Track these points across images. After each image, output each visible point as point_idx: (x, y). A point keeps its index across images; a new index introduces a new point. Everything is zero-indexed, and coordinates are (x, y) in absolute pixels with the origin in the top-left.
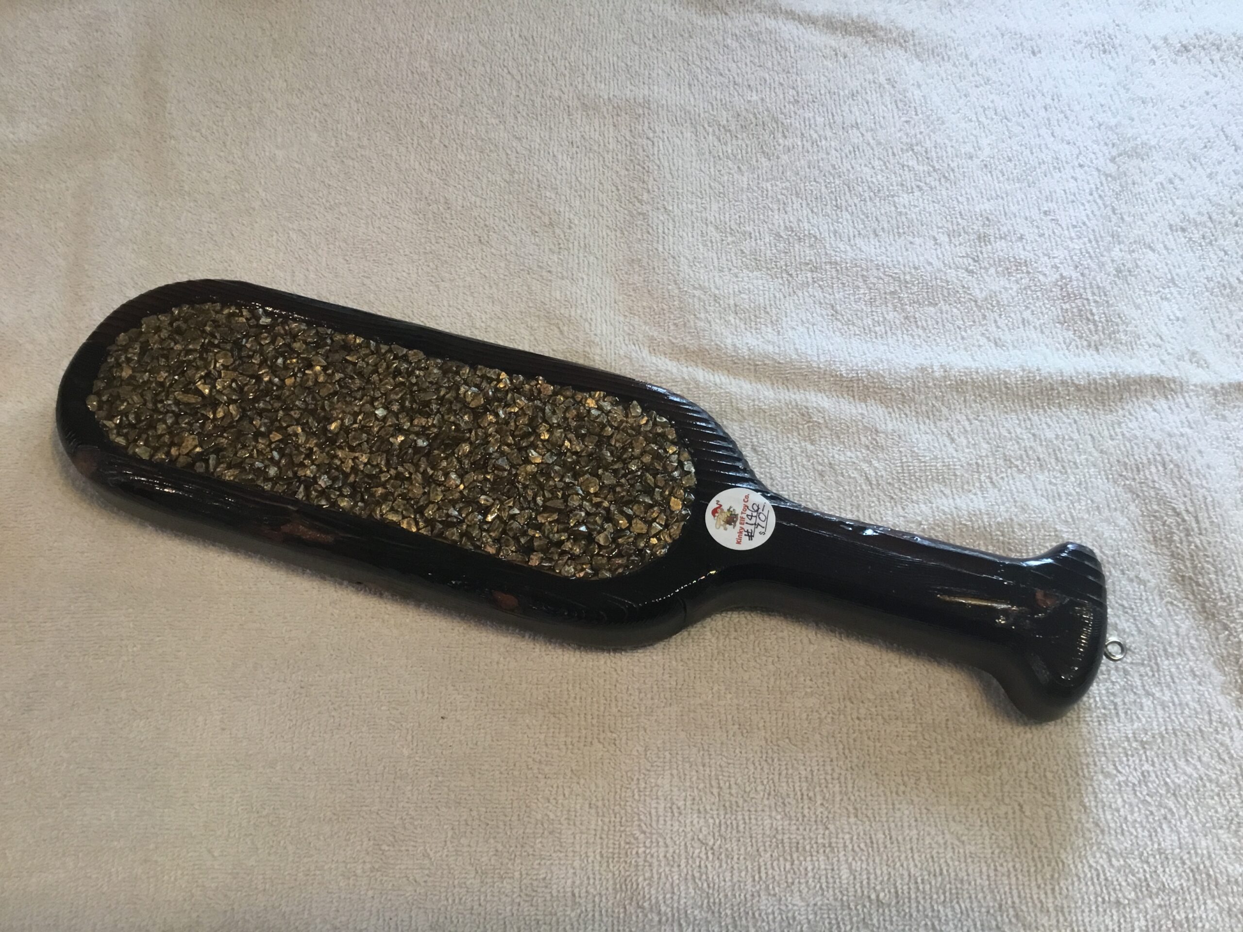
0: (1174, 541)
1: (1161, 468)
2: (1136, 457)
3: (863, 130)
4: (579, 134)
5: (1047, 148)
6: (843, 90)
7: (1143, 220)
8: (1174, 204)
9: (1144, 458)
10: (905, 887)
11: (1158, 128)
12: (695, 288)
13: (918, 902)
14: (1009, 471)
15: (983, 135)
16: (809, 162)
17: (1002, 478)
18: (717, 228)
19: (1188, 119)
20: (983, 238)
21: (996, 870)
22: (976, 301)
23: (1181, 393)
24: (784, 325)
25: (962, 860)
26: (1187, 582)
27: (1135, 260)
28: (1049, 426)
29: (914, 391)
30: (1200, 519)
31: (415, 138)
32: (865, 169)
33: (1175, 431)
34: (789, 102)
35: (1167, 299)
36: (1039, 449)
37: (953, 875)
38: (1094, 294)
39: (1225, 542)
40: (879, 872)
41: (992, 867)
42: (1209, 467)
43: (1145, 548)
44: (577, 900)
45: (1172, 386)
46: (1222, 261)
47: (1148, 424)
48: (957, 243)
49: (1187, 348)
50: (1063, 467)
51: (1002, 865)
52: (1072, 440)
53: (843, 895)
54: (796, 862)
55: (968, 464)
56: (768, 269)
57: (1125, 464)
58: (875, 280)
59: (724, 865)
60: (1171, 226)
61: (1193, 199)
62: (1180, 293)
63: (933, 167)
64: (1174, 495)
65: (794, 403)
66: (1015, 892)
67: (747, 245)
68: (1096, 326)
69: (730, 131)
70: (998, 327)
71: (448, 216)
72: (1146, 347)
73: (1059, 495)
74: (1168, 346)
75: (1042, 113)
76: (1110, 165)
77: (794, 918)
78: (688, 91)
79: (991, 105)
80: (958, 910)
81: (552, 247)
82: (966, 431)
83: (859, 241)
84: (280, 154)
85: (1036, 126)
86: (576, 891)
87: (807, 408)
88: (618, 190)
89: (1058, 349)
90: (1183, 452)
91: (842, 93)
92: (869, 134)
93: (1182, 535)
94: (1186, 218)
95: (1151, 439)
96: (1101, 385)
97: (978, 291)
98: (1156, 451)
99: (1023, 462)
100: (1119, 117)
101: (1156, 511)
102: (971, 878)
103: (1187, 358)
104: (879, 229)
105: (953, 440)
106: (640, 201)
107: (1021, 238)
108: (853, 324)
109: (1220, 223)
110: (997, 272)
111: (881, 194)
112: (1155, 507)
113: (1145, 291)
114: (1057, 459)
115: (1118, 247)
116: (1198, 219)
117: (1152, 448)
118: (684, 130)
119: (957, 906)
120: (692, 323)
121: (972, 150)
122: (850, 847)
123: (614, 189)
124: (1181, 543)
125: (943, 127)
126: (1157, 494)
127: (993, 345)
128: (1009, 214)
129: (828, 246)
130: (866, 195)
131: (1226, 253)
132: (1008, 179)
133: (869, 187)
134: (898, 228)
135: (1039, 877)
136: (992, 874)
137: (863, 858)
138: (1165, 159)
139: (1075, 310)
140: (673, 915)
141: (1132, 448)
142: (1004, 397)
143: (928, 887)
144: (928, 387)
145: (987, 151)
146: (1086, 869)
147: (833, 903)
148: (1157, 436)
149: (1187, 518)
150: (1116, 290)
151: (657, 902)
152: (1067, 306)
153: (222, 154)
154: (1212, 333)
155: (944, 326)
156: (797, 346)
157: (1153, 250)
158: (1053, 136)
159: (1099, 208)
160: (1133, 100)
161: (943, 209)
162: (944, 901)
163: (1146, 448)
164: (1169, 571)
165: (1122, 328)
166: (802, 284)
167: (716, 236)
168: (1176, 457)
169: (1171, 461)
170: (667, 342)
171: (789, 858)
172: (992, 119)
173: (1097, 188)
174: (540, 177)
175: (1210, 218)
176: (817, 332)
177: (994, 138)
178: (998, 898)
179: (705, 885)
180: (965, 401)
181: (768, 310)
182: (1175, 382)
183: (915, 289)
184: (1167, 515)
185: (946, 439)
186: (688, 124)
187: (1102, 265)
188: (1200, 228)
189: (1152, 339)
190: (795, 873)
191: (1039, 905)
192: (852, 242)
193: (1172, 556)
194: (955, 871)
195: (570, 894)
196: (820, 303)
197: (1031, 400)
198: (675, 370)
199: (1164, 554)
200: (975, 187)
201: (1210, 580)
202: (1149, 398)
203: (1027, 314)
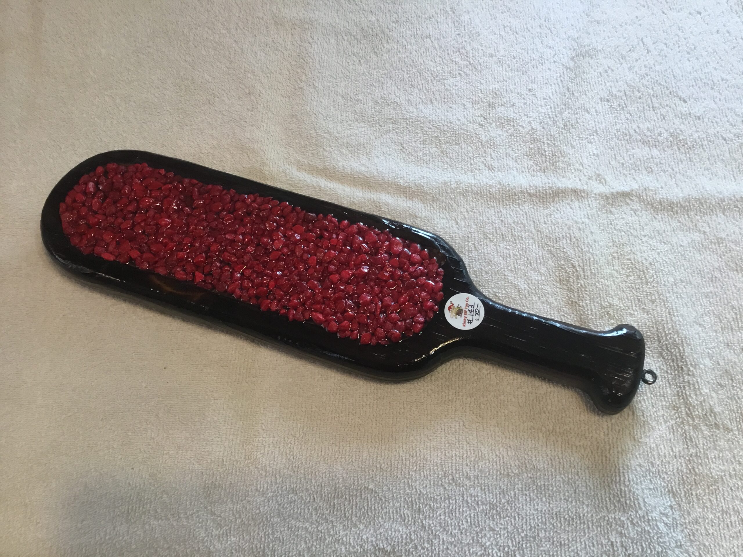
0: (570, 281)
1: (568, 241)
2: (556, 234)
3: (433, 39)
4: (271, 40)
5: (537, 51)
6: (425, 14)
7: (586, 95)
8: (606, 85)
9: (561, 235)
10: (396, 462)
11: (604, 39)
12: (325, 133)
13: (402, 470)
14: (485, 241)
15: (501, 42)
16: (400, 58)
17: (481, 245)
18: (343, 97)
19: (622, 34)
20: (491, 105)
21: (445, 455)
22: (482, 143)
23: (587, 198)
24: (373, 155)
25: (428, 449)
26: (574, 304)
27: (577, 118)
28: (511, 215)
29: (439, 194)
30: (585, 270)
31: (179, 42)
32: (431, 63)
33: (580, 220)
34: (393, 22)
35: (591, 143)
36: (503, 229)
37: (422, 457)
38: (548, 139)
39: (597, 284)
40: (383, 454)
41: (444, 453)
42: (595, 241)
43: (554, 285)
44: (225, 463)
45: (583, 194)
46: (627, 119)
47: (565, 215)
48: (476, 108)
49: (595, 172)
50: (515, 240)
51: (449, 453)
52: (522, 224)
53: (362, 465)
54: (342, 447)
55: (463, 237)
56: (369, 122)
57: (550, 238)
58: (427, 129)
59: (303, 448)
60: (601, 99)
61: (617, 82)
62: (598, 139)
63: (470, 62)
64: (573, 256)
65: (372, 200)
66: (454, 468)
67: (358, 108)
68: (546, 158)
69: (357, 39)
70: (492, 158)
71: (192, 87)
72: (573, 171)
73: (509, 255)
74: (585, 171)
75: (538, 30)
76: (570, 62)
77: (336, 476)
78: (336, 14)
79: (509, 24)
80: (422, 475)
81: (249, 107)
82: (465, 218)
83: (421, 107)
84: (103, 51)
85: (533, 38)
86: (225, 459)
87: (379, 203)
88: (290, 73)
89: (523, 172)
90: (582, 232)
91: (423, 16)
92: (436, 41)
93: (574, 278)
94: (611, 94)
95: (566, 225)
96: (543, 193)
97: (483, 137)
98: (567, 231)
99: (493, 235)
100: (580, 33)
101: (563, 265)
102: (432, 459)
103: (594, 178)
104: (433, 99)
105: (457, 223)
106: (301, 81)
107: (513, 105)
108: (412, 155)
109: (631, 97)
110: (496, 125)
111: (438, 78)
112: (563, 263)
113: (580, 138)
114: (512, 235)
115: (567, 111)
116: (618, 95)
117: (566, 229)
118: (330, 38)
119: (422, 473)
120: (321, 153)
121: (493, 52)
122: (370, 440)
123: (287, 73)
124: (573, 283)
125: (478, 38)
126: (565, 255)
127: (487, 169)
128: (509, 91)
129: (403, 108)
130: (429, 79)
131: (631, 115)
132: (512, 70)
133: (432, 74)
134: (445, 98)
135: (468, 460)
136: (443, 457)
137: (376, 446)
138: (605, 58)
139: (536, 149)
140: (273, 472)
141: (555, 229)
142: (488, 199)
143: (408, 462)
144: (447, 193)
145: (502, 52)
146: (494, 457)
147: (357, 469)
148: (569, 223)
149: (578, 269)
150: (561, 137)
151: (265, 466)
152: (532, 146)
153: (72, 51)
154: (613, 163)
155: (462, 156)
156: (378, 168)
157: (588, 113)
158: (542, 43)
159: (560, 88)
160: (591, 22)
161: (472, 88)
162: (416, 470)
163: (563, 229)
164: (565, 298)
165: (561, 159)
166: (386, 131)
167: (342, 101)
168: (577, 234)
169: (575, 237)
170: (307, 164)
171: (338, 444)
172: (508, 33)
173: (561, 76)
174: (246, 66)
175: (625, 93)
176: (391, 159)
177: (507, 45)
178: (444, 470)
179: (292, 457)
180: (467, 201)
181: (365, 146)
182: (584, 192)
183: (449, 135)
184: (568, 267)
185: (453, 222)
186: (334, 35)
187: (555, 122)
188: (618, 99)
189: (577, 166)
190: (340, 453)
191: (465, 475)
192: (418, 107)
193: (568, 290)
194: (424, 455)
195: (221, 460)
196: (395, 142)
197: (503, 201)
198: (309, 181)
199: (563, 289)
200: (492, 74)
201: (586, 304)
202: (569, 201)
203: (509, 151)
